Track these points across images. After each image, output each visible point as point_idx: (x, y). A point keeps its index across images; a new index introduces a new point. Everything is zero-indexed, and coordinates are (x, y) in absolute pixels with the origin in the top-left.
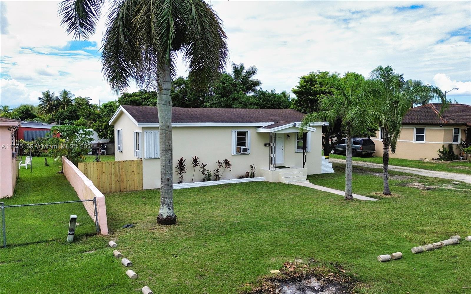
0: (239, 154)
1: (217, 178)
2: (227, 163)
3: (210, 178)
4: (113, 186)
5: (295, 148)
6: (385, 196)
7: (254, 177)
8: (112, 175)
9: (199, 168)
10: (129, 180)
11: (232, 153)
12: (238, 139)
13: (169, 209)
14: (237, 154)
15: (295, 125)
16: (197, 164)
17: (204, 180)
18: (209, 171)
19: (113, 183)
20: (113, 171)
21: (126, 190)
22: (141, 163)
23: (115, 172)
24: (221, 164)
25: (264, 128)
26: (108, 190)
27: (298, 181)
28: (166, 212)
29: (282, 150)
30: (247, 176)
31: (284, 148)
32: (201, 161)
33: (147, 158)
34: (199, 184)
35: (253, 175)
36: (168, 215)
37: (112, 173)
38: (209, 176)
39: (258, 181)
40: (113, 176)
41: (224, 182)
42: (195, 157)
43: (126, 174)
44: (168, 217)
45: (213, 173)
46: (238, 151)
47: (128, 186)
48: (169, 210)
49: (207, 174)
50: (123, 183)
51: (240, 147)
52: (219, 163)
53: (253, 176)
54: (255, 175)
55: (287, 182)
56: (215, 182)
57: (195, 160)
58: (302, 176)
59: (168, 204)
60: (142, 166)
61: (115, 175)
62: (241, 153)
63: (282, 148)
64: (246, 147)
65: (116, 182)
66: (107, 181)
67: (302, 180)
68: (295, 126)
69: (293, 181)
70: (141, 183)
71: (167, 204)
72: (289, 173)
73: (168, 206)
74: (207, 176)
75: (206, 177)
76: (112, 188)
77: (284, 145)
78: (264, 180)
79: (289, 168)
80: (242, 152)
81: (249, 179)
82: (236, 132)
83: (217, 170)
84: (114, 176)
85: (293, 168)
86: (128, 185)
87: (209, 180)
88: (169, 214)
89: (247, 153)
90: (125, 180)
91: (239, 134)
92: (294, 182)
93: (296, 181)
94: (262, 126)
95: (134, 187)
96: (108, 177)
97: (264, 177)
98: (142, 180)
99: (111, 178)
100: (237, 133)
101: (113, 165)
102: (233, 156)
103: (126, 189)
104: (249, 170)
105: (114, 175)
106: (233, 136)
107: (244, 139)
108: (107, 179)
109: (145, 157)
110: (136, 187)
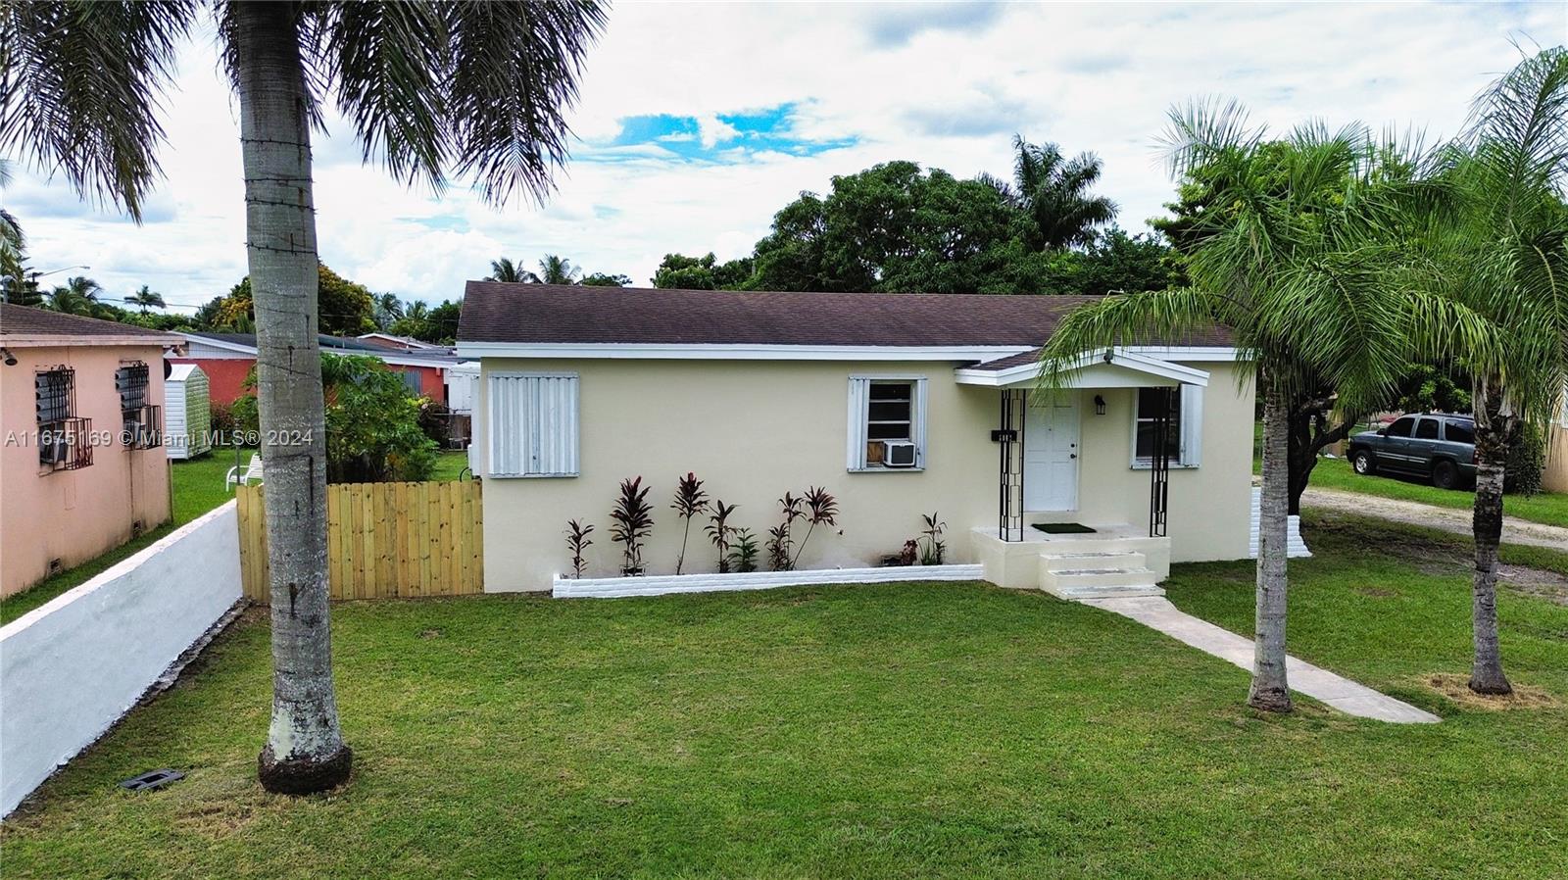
0: (877, 470)
1: (780, 561)
2: (820, 504)
3: (751, 558)
4: (370, 577)
5: (1130, 450)
6: (1474, 699)
7: (939, 563)
8: (366, 534)
9: (703, 518)
10: (429, 557)
11: (850, 466)
12: (875, 411)
13: (301, 722)
14: (869, 470)
15: (1108, 357)
16: (695, 505)
17: (724, 568)
18: (747, 534)
19: (369, 563)
20: (368, 521)
21: (417, 593)
22: (477, 494)
23: (374, 522)
24: (796, 508)
25: (986, 367)
26: (351, 592)
27: (1117, 589)
28: (287, 734)
29: (1073, 456)
30: (906, 558)
31: (1081, 447)
32: (711, 491)
33: (497, 477)
34: (701, 583)
35: (938, 555)
36: (292, 752)
37: (366, 528)
38: (748, 550)
39: (953, 578)
40: (369, 540)
41: (807, 579)
42: (690, 475)
43: (417, 534)
44: (295, 757)
45: (762, 541)
46: (875, 456)
47: (428, 577)
48: (299, 729)
49: (741, 544)
50: (405, 565)
51: (885, 441)
52: (789, 501)
53: (935, 559)
54: (946, 555)
55: (1065, 592)
56: (768, 577)
57: (689, 488)
58: (1143, 570)
59: (297, 702)
60: (481, 506)
61: (376, 537)
62: (886, 466)
63: (1073, 451)
64: (910, 441)
65: (378, 560)
66: (345, 557)
67: (1139, 587)
68: (1109, 363)
69: (1092, 589)
70: (477, 568)
71: (290, 701)
72: (1085, 554)
73: (297, 709)
74: (740, 551)
75: (737, 555)
76: (363, 583)
77: (1081, 440)
78: (979, 578)
79: (1092, 531)
80: (889, 463)
81: (916, 571)
82: (868, 384)
83: (780, 533)
84: (372, 541)
85: (1109, 532)
86: (423, 575)
87: (747, 567)
88: (297, 744)
89: (915, 466)
90: (412, 554)
91: (877, 390)
92: (1097, 594)
93: (1105, 590)
94: (978, 362)
95: (451, 582)
96: (348, 541)
97: (981, 565)
98: (482, 556)
99: (359, 545)
100: (871, 386)
101: (368, 496)
102: (851, 476)
103: (418, 587)
104: (916, 531)
105: (372, 534)
106: (852, 399)
107: (904, 412)
108: (344, 548)
109: (492, 472)
110: (455, 587)
